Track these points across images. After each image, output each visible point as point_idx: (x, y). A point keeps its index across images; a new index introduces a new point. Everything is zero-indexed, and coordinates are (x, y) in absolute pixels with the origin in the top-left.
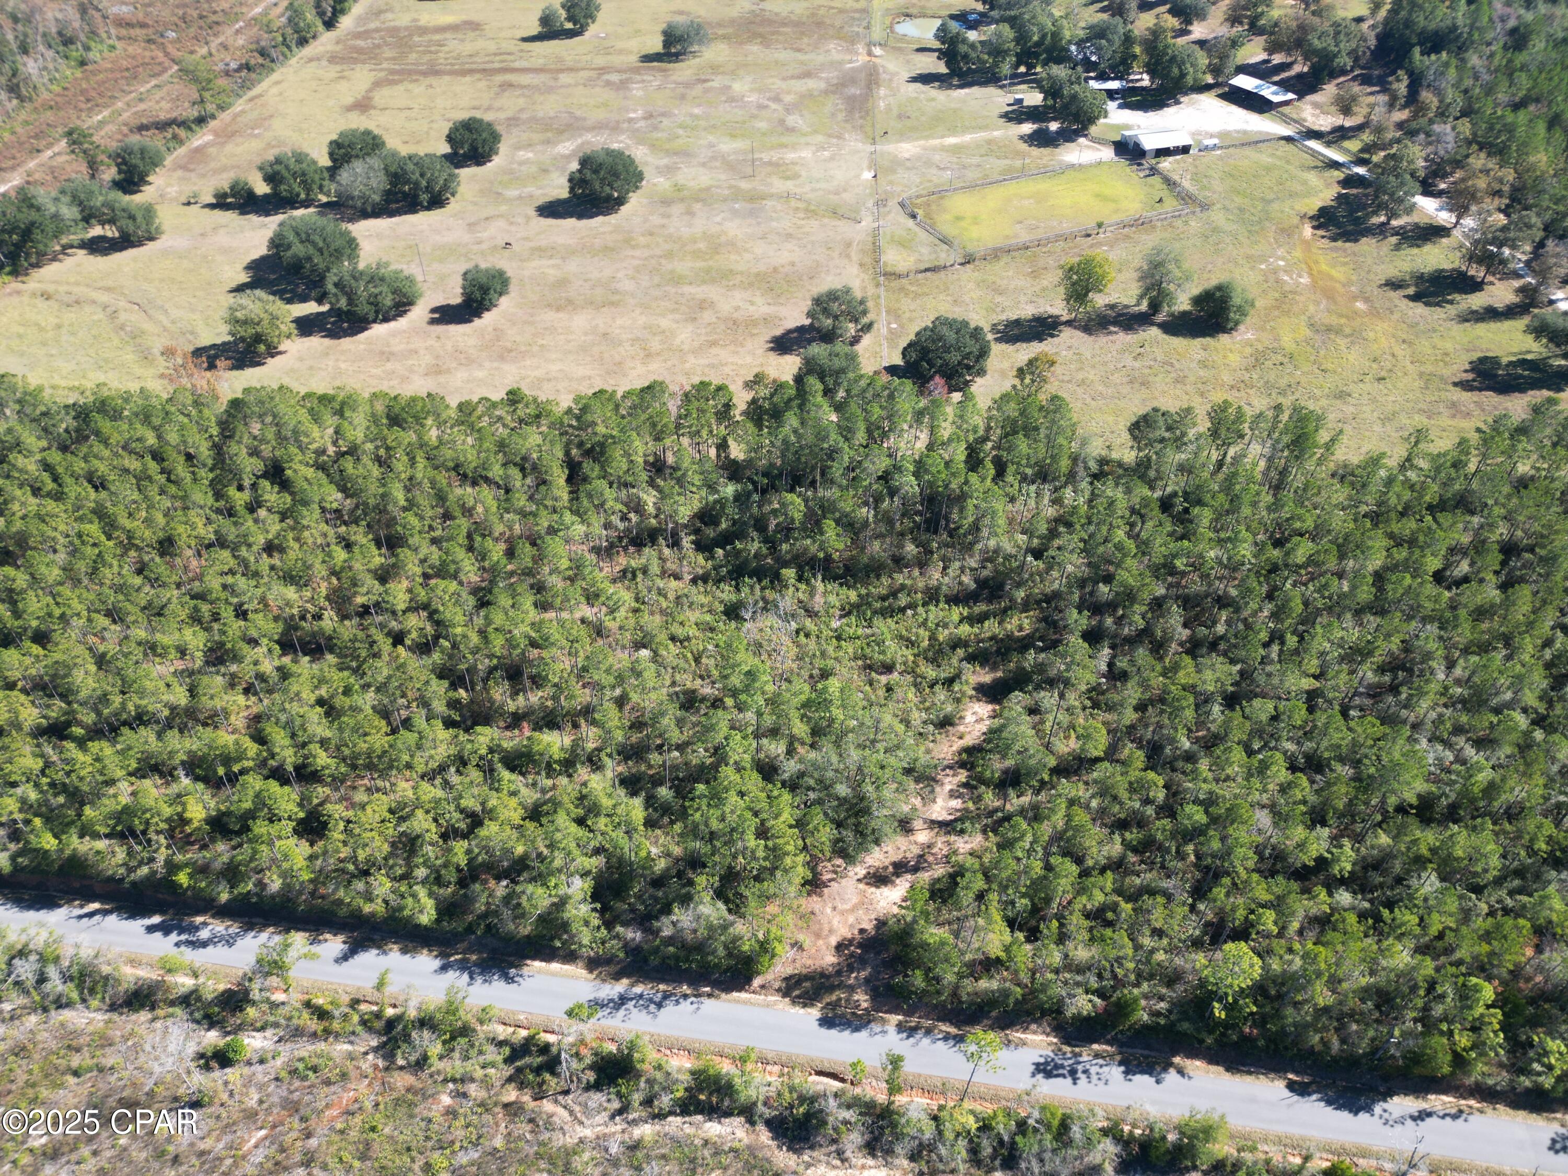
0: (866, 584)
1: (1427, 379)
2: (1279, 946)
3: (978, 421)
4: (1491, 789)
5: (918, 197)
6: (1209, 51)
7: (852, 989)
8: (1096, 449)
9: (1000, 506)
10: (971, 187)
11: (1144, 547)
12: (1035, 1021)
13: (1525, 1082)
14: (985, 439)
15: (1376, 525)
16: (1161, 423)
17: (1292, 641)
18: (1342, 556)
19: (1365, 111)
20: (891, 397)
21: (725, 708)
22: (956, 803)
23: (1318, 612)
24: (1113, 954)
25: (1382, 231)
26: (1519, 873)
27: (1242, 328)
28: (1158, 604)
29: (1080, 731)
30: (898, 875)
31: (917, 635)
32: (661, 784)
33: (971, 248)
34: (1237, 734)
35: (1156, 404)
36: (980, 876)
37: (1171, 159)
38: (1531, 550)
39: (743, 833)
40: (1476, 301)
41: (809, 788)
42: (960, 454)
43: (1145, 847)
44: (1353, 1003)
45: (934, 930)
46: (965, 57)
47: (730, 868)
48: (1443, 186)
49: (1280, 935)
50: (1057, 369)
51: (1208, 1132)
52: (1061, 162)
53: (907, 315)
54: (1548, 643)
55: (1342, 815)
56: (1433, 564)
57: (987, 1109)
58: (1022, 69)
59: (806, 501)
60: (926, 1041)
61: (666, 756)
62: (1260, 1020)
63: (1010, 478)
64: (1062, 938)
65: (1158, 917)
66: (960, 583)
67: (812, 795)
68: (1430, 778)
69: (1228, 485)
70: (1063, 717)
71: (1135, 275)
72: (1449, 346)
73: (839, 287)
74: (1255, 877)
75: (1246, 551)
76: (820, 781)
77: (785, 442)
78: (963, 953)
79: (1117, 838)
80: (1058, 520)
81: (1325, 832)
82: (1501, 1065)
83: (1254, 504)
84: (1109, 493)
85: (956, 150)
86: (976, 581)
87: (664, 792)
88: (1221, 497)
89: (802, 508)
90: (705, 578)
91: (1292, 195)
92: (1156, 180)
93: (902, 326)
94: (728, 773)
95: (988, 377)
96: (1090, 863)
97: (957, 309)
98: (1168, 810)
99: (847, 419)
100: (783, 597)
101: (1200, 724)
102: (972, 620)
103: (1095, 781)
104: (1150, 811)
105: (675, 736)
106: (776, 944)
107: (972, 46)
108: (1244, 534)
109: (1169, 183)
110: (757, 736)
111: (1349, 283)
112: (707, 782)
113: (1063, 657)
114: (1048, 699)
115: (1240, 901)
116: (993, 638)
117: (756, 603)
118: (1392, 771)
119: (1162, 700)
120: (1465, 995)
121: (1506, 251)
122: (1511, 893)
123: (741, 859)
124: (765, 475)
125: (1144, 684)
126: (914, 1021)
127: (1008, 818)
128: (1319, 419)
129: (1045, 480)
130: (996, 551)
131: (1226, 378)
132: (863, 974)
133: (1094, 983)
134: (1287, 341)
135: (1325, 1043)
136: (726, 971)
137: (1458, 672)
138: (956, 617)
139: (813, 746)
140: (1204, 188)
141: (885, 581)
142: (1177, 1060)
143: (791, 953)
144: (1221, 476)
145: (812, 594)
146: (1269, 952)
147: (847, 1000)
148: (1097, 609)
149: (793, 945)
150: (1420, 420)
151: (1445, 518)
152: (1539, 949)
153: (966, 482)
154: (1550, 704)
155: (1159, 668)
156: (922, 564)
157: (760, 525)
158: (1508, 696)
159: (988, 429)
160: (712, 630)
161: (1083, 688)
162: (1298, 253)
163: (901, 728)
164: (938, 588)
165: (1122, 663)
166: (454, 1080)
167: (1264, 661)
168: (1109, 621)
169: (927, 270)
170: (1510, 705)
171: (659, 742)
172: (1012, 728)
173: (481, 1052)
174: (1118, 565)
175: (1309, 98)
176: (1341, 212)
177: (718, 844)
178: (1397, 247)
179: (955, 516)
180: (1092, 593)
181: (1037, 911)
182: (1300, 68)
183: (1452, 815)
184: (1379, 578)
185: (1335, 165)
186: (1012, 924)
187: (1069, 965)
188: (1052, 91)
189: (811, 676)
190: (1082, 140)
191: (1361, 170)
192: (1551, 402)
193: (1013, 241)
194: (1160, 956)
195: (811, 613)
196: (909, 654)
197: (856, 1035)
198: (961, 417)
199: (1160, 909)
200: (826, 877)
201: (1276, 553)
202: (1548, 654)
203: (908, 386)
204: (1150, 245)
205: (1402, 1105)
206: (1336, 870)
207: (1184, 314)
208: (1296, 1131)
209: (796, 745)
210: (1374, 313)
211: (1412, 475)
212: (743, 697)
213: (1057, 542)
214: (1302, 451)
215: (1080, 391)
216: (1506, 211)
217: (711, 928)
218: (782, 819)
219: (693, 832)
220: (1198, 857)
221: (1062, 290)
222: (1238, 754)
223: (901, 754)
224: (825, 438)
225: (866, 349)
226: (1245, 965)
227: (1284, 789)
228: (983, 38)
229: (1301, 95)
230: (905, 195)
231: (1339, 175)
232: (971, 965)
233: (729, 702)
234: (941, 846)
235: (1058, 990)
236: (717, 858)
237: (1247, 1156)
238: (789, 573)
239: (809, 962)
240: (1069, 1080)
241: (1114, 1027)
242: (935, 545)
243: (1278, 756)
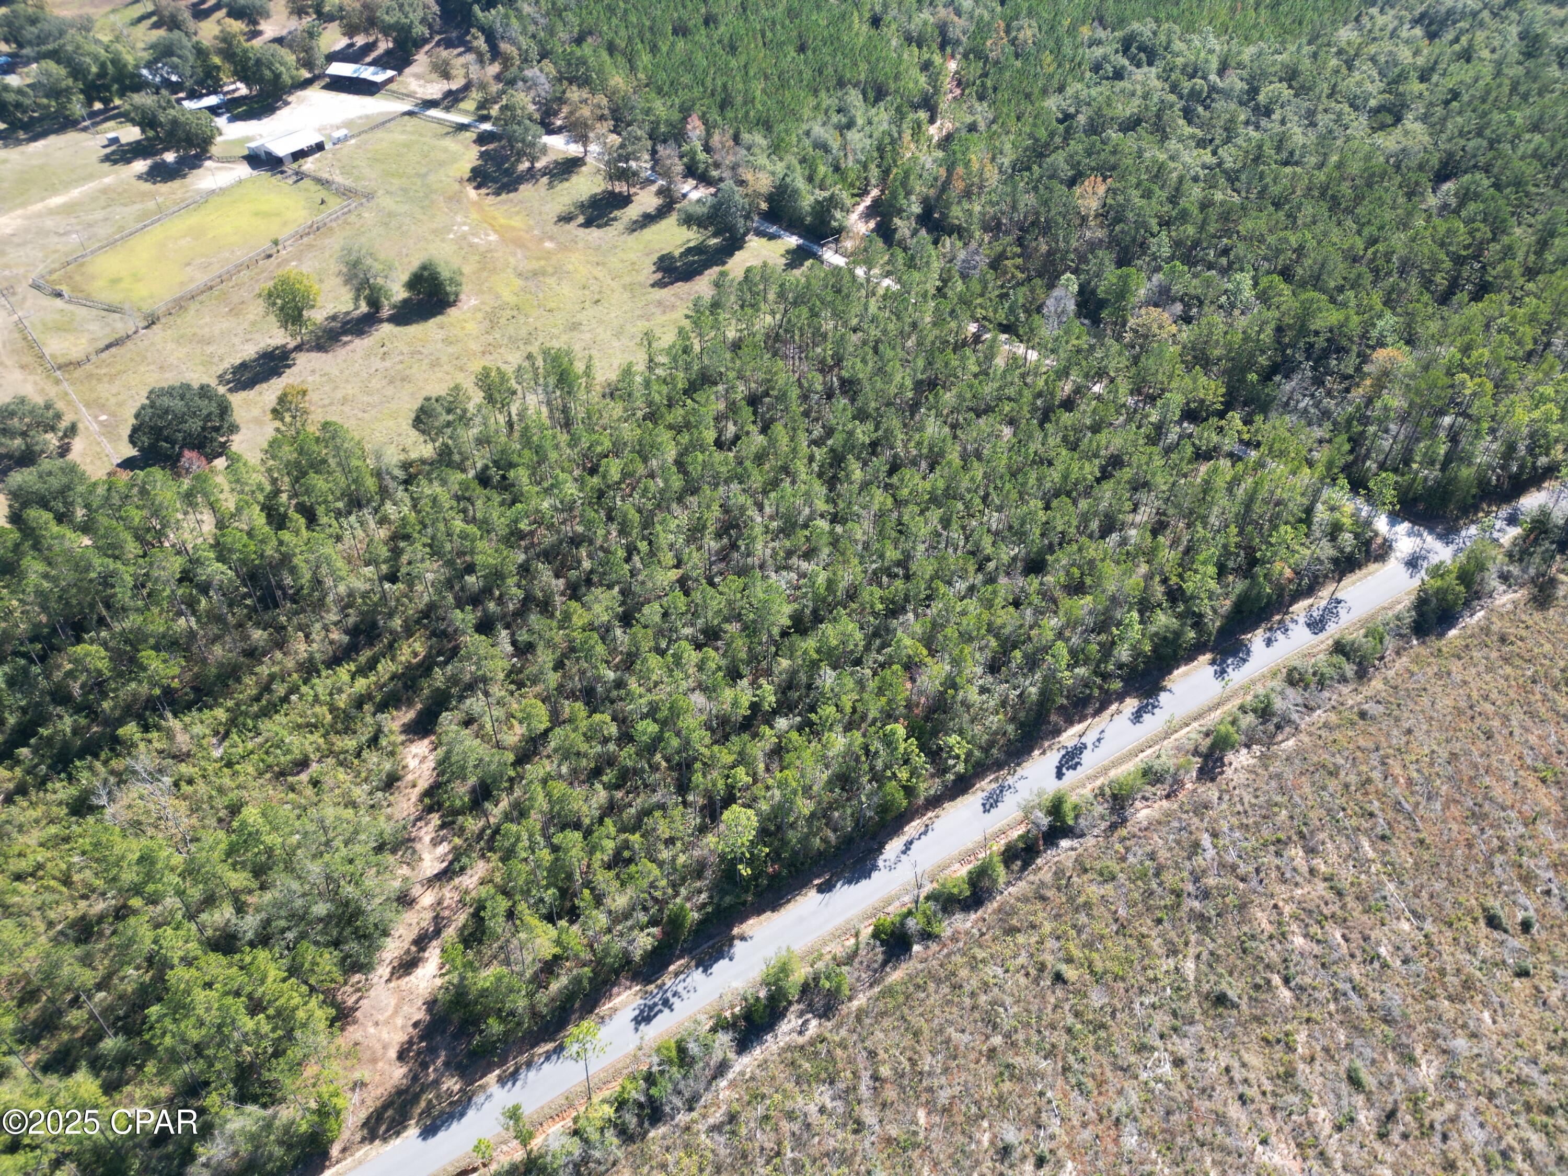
0: (229, 695)
1: (630, 288)
2: (758, 790)
3: (258, 478)
4: (831, 584)
5: (51, 272)
6: (290, 47)
7: (437, 1083)
8: (392, 458)
9: (328, 549)
10: (110, 244)
11: (485, 526)
12: (614, 984)
13: (950, 777)
14: (277, 492)
15: (656, 423)
16: (439, 409)
17: (643, 546)
18: (645, 460)
19: (462, 72)
20: (144, 492)
21: (135, 912)
22: (444, 848)
23: (652, 514)
24: (645, 884)
25: (531, 175)
26: (876, 634)
27: (462, 297)
28: (525, 570)
29: (519, 715)
30: (423, 949)
31: (315, 715)
32: (101, 1038)
33: (147, 308)
34: (646, 645)
35: (425, 394)
36: (500, 897)
37: (310, 159)
38: (767, 394)
39: (233, 1021)
40: (633, 212)
41: (283, 931)
42: (259, 519)
43: (624, 778)
44: (827, 797)
45: (484, 973)
46: (18, 105)
47: (239, 1065)
48: (559, 123)
49: (755, 781)
50: (311, 396)
51: (784, 969)
52: (198, 191)
53: (113, 401)
54: (811, 459)
55: (749, 663)
56: (710, 436)
57: (614, 1089)
58: (98, 106)
59: (105, 644)
60: (532, 1074)
61: (90, 1005)
62: (775, 856)
63: (324, 520)
64: (598, 900)
65: (664, 830)
66: (332, 642)
67: (290, 935)
68: (791, 599)
69: (526, 439)
70: (498, 712)
71: (339, 280)
72: (632, 256)
73: (8, 400)
74: (716, 748)
75: (571, 489)
76: (292, 916)
77: (39, 593)
78: (521, 974)
79: (598, 786)
80: (394, 537)
81: (745, 682)
82: (932, 776)
83: (557, 447)
84: (427, 491)
85: (69, 209)
86: (346, 632)
87: (110, 1044)
88: (526, 452)
89: (103, 653)
90: (22, 790)
91: (442, 164)
92: (306, 183)
93: (113, 415)
94: (178, 975)
95: (243, 430)
96: (587, 821)
97: (167, 375)
98: (626, 738)
99: (105, 536)
100: (136, 758)
101: (613, 651)
102: (363, 671)
103: (556, 750)
104: (612, 747)
105: (88, 977)
106: (335, 1100)
107: (20, 91)
108: (562, 476)
109: (319, 181)
110: (191, 916)
111: (529, 229)
112: (159, 999)
113: (469, 658)
114: (475, 704)
115: (715, 774)
116: (394, 677)
117: (105, 782)
118: (763, 610)
119: (573, 650)
120: (888, 740)
121: (633, 164)
122: (879, 652)
123: (246, 1049)
124: (34, 639)
125: (550, 644)
126: (510, 1066)
127: (497, 831)
128: (568, 353)
129: (360, 506)
130: (351, 594)
131: (474, 346)
132: (439, 1062)
133: (643, 918)
134: (507, 296)
135: (824, 840)
136: (295, 1166)
137: (768, 510)
138: (346, 677)
139: (263, 887)
140: (357, 179)
141: (249, 680)
142: (736, 931)
143: (356, 1098)
144: (516, 435)
145: (170, 735)
146: (755, 799)
147: (438, 1096)
148: (476, 600)
149: (353, 1089)
150: (642, 325)
151: (700, 396)
152: (913, 680)
153: (281, 543)
154: (836, 505)
155: (555, 624)
156: (280, 644)
157: (61, 696)
158: (807, 511)
159: (274, 481)
160: (67, 840)
161: (501, 676)
162: (474, 215)
163: (349, 813)
164: (311, 659)
165: (523, 637)
167: (633, 573)
168: (492, 606)
169: (108, 347)
170: (811, 518)
171: (69, 997)
172: (457, 749)
174: (472, 552)
175: (408, 71)
176: (491, 169)
177: (210, 1052)
178: (551, 186)
179: (288, 581)
180: (463, 589)
181: (565, 893)
182: (384, 45)
183: (818, 619)
184: (680, 464)
185: (462, 127)
186: (550, 918)
187: (617, 918)
188: (147, 121)
189: (220, 820)
190: (208, 163)
191: (487, 126)
192: (723, 274)
193: (192, 286)
194: (682, 859)
195: (181, 757)
196: (317, 737)
197: (464, 1120)
198: (238, 481)
199: (662, 821)
200: (350, 1002)
201: (595, 480)
202: (815, 467)
203: (157, 474)
204: (337, 247)
205: (893, 847)
206: (766, 707)
207: (405, 302)
208: (839, 921)
209: (243, 898)
210: (563, 248)
211: (660, 371)
212: (150, 888)
213: (405, 558)
214: (570, 386)
215: (347, 409)
216: (615, 130)
217: (253, 1138)
218: (270, 980)
219: (175, 1058)
220: (668, 760)
221: (272, 318)
222: (654, 661)
223: (363, 837)
224: (88, 568)
225: (83, 455)
226: (744, 821)
227: (701, 667)
228: (29, 81)
229: (400, 69)
230: (33, 275)
231: (470, 135)
232: (535, 978)
233: (136, 902)
234: (449, 895)
235: (618, 945)
236: (218, 1066)
237: (820, 965)
238: (130, 730)
239: (379, 1092)
240: (666, 1011)
241: (677, 941)
242: (283, 619)
243: (684, 643)
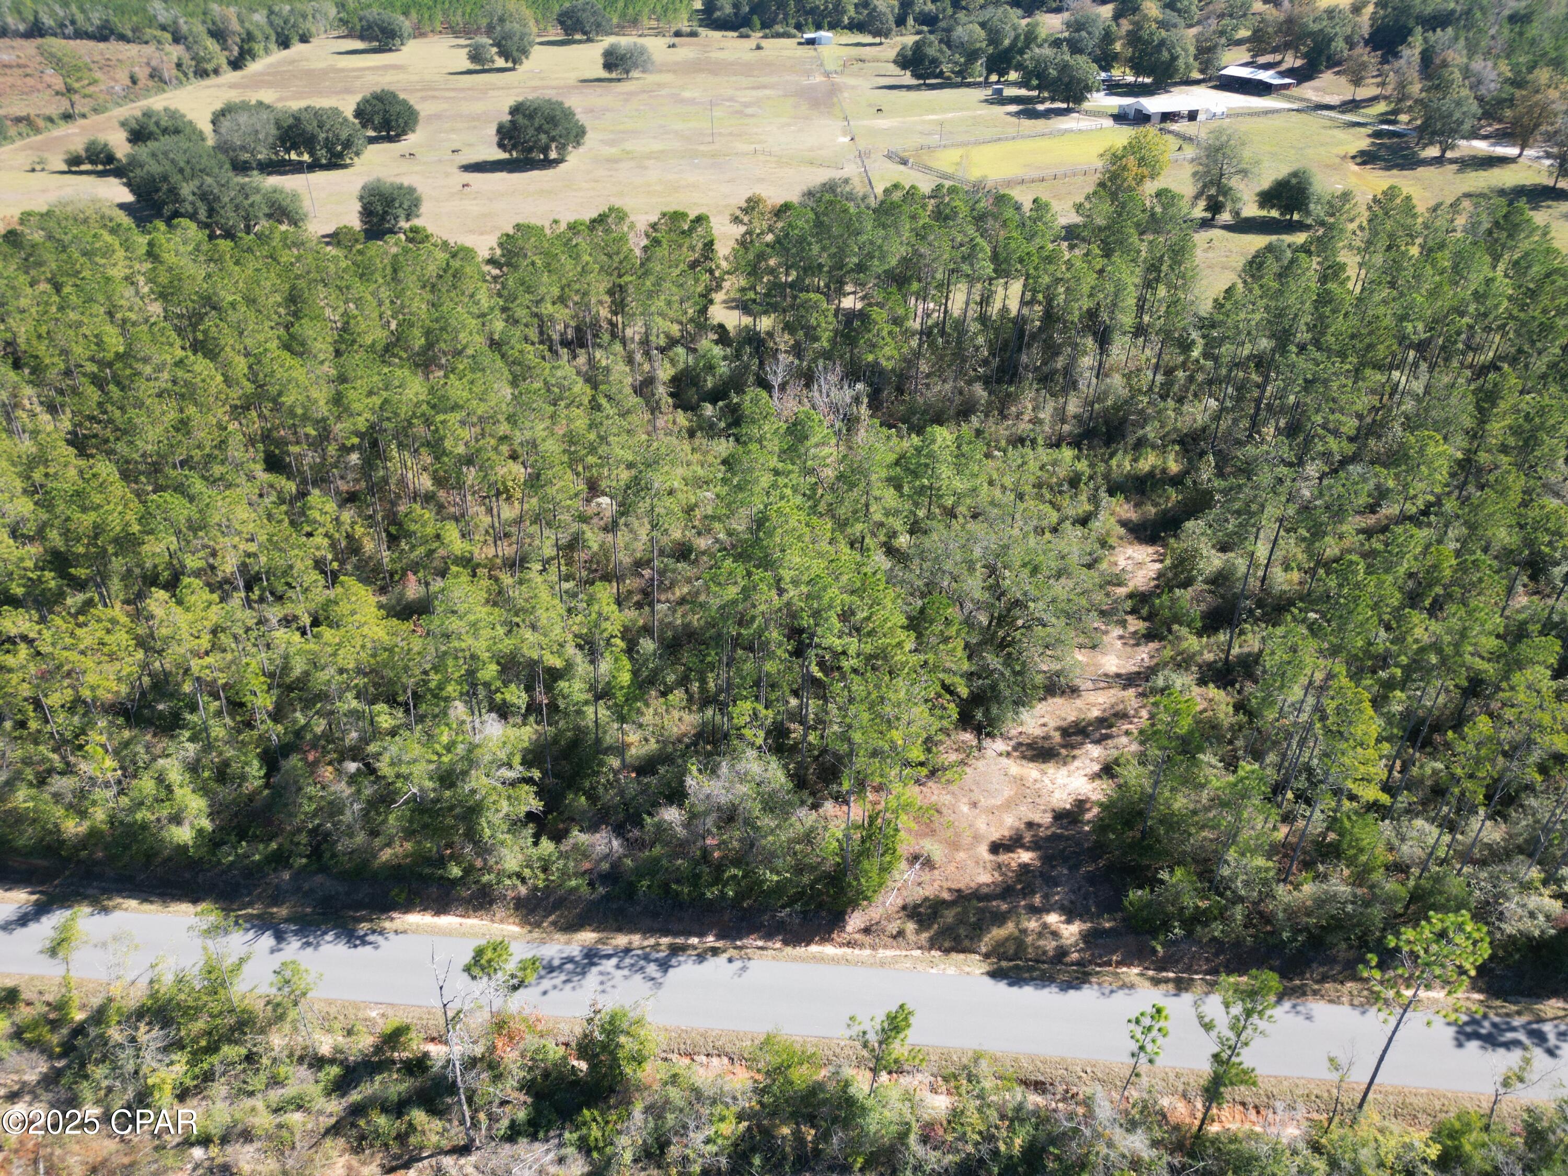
5: (905, 151)
10: (964, 145)
25: (1439, 160)
37: (1178, 124)
52: (1056, 128)
85: (940, 123)
91: (1325, 143)
92: (1169, 136)
116: (1129, 474)
136: (792, 902)
143: (912, 874)
162: (1353, 181)
166: (205, 1141)
173: (275, 1082)
175: (1309, 83)
176: (1384, 152)
178: (1463, 170)
182: (1290, 64)
185: (1358, 125)
190: (1074, 114)
191: (1391, 128)
193: (1025, 176)
229: (1301, 81)
230: (890, 151)
231: (1365, 131)
